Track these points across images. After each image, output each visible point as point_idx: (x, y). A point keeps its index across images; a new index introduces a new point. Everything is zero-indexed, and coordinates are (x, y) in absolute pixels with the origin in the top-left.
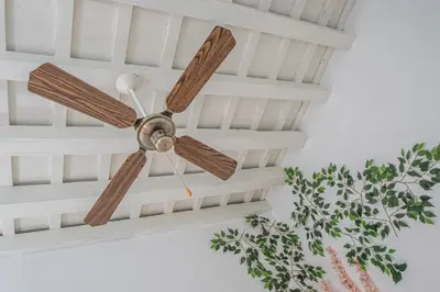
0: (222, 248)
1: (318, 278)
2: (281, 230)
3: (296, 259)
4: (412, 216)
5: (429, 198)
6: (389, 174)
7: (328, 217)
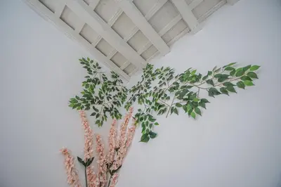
0: (85, 65)
1: (115, 118)
2: (123, 90)
3: (115, 103)
4: (186, 109)
5: (207, 102)
6: (194, 79)
7: (145, 93)
